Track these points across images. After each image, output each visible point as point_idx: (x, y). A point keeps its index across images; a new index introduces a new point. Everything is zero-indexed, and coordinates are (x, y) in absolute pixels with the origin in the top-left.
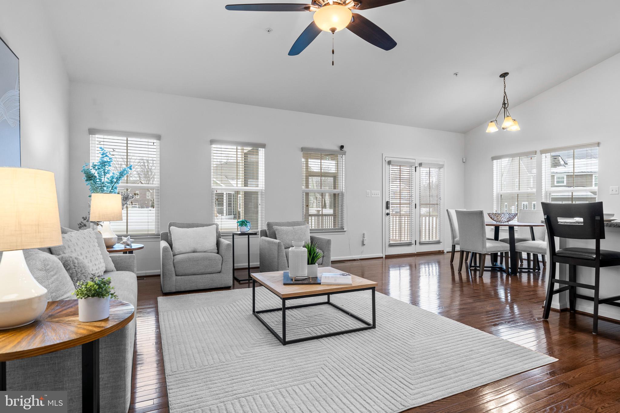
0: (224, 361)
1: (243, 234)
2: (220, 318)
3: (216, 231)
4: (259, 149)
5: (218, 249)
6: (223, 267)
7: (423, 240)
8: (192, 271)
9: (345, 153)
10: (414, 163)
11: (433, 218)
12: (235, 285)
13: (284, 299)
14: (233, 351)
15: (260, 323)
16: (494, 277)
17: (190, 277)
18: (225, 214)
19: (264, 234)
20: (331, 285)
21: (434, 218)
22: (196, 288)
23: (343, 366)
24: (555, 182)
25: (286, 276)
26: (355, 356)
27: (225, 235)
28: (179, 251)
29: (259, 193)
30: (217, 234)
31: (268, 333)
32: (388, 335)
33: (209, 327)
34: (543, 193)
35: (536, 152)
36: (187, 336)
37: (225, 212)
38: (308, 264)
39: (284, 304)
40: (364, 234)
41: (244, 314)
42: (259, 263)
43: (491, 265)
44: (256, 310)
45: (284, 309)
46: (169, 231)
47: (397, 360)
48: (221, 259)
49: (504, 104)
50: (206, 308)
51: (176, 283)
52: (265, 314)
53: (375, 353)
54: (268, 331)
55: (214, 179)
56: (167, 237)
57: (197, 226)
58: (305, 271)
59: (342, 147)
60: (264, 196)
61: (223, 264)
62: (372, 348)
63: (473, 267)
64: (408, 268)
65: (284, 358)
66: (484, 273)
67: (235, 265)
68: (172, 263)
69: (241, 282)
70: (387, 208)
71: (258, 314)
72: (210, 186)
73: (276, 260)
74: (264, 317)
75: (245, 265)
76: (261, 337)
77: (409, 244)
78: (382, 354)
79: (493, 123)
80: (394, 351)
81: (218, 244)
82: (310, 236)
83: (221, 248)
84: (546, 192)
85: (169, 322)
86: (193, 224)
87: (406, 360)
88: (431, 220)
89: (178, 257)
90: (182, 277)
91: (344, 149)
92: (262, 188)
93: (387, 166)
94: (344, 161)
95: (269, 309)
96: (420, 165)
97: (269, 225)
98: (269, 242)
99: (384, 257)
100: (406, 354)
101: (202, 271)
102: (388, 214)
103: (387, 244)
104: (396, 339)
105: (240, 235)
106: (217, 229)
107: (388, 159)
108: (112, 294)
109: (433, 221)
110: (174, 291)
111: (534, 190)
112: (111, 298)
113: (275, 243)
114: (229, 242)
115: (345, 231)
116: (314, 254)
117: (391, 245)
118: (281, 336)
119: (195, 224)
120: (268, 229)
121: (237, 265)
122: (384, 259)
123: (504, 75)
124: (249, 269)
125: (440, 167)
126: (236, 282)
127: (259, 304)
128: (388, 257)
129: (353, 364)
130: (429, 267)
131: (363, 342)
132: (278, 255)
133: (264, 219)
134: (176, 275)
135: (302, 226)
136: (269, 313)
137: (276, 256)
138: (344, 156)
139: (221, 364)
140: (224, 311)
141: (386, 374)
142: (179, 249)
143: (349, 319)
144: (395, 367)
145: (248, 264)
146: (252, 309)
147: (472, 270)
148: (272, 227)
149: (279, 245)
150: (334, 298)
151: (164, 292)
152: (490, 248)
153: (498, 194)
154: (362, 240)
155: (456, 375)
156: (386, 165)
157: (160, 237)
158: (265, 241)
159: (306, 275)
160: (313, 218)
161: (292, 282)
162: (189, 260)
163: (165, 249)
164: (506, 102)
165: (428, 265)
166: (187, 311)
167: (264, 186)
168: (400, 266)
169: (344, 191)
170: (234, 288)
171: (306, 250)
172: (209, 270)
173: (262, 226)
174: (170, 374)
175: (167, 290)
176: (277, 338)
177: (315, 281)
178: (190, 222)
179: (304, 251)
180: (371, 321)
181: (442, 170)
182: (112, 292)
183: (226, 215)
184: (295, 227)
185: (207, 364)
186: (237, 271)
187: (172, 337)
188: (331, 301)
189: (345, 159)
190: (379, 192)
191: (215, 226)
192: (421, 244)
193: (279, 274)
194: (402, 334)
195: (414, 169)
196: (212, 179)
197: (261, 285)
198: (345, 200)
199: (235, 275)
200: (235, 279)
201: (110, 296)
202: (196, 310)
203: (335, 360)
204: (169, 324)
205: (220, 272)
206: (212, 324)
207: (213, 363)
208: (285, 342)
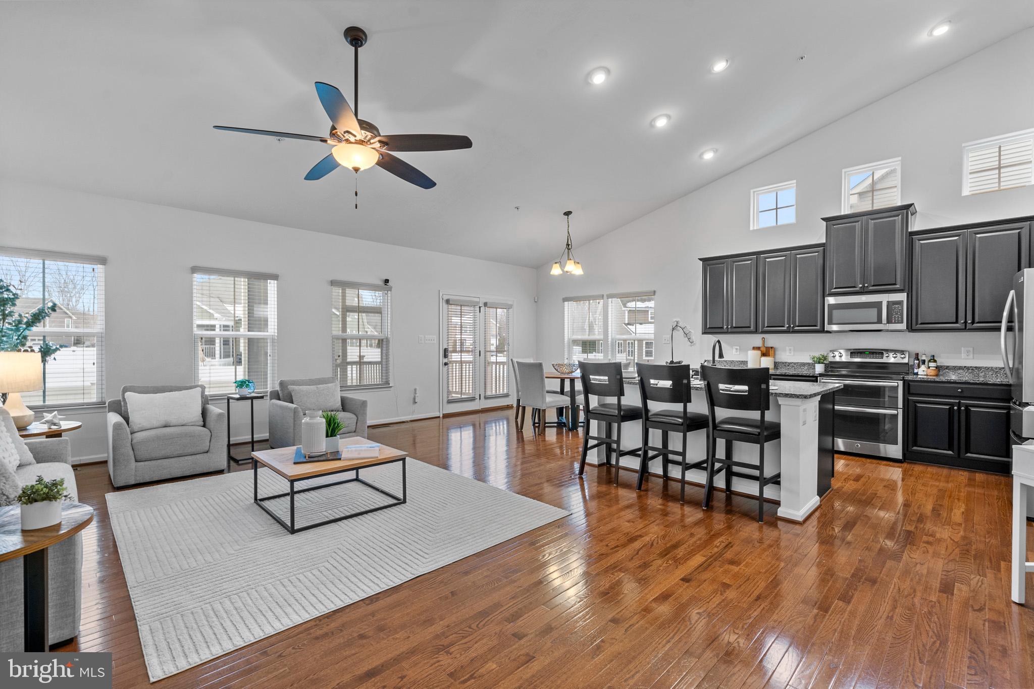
0: (212, 561)
1: (243, 398)
2: (207, 512)
3: (202, 396)
4: (269, 281)
5: (204, 421)
6: (211, 445)
7: (489, 393)
8: (163, 453)
9: (390, 289)
10: (478, 303)
11: (500, 365)
12: (231, 467)
13: (292, 482)
14: (224, 548)
15: (264, 512)
16: (559, 433)
17: (159, 461)
18: (217, 356)
19: (276, 395)
20: (353, 459)
21: (502, 366)
22: (169, 477)
23: (358, 547)
24: (650, 319)
25: (298, 452)
26: (375, 536)
27: (216, 398)
28: (141, 426)
29: (269, 341)
30: (203, 400)
31: (273, 522)
32: (417, 508)
33: (190, 525)
34: (610, 340)
35: (603, 296)
36: (158, 539)
37: (217, 352)
38: (327, 436)
39: (292, 487)
40: (415, 390)
41: (241, 503)
42: (268, 434)
43: (556, 420)
44: (259, 497)
45: (293, 493)
46: (124, 398)
47: (420, 533)
48: (210, 434)
49: (568, 245)
50: (185, 502)
51: (136, 471)
52: (272, 501)
53: (398, 529)
54: (273, 520)
55: (198, 303)
56: (119, 407)
57: (171, 389)
58: (323, 445)
59: (387, 281)
60: (276, 344)
61: (212, 440)
62: (396, 525)
63: (537, 423)
64: (471, 428)
65: (291, 548)
66: (547, 429)
67: (231, 439)
68: (129, 445)
69: (240, 462)
70: (445, 356)
71: (262, 502)
72: (192, 331)
73: (291, 430)
74: (269, 505)
75: (248, 438)
76: (263, 529)
77: (473, 399)
78: (406, 530)
79: (558, 265)
80: (419, 524)
81: (204, 413)
82: (341, 397)
83: (208, 419)
84: (612, 339)
85: (127, 525)
86: (163, 387)
87: (430, 532)
88: (498, 368)
89: (139, 436)
90: (146, 463)
91: (390, 283)
92: (273, 334)
93: (445, 306)
94: (389, 298)
95: (277, 494)
96: (485, 304)
97: (282, 384)
98: (281, 407)
99: (441, 416)
100: (431, 526)
101: (179, 452)
102: (446, 364)
103: (445, 400)
104: (425, 512)
105: (238, 399)
106: (203, 392)
107: (446, 298)
108: (66, 496)
109: (499, 369)
110: (133, 482)
111: (601, 337)
112: (65, 500)
113: (290, 409)
114: (221, 411)
115: (391, 387)
116: (334, 425)
117: (450, 402)
118: (289, 524)
119: (167, 387)
120: (282, 390)
121: (233, 440)
122: (441, 419)
123: (568, 214)
124: (253, 444)
125: (508, 307)
126: (232, 463)
127: (262, 488)
128: (446, 416)
129: (371, 544)
130: (496, 426)
131: (388, 520)
132: (294, 424)
133: (276, 375)
134: (136, 461)
135: (330, 385)
136: (277, 500)
137: (292, 425)
138: (389, 292)
139: (207, 565)
140: (212, 502)
141: (404, 548)
142: (140, 424)
143: (378, 496)
144: (416, 540)
145: (251, 437)
146: (253, 495)
147: (537, 427)
148: (287, 387)
149: (295, 411)
150: (364, 474)
151: (115, 486)
152: (550, 402)
153: (569, 339)
154: (413, 396)
155: (475, 539)
156: (444, 304)
157: (106, 407)
158: (277, 405)
159: (324, 450)
160: (354, 366)
161: (305, 460)
162: (158, 438)
163: (117, 427)
164: (570, 243)
165: (495, 423)
166: (155, 508)
167: (276, 331)
168: (460, 427)
169: (389, 336)
170: (229, 471)
171: (324, 420)
172: (190, 451)
173: (272, 385)
174: (136, 585)
175: (121, 483)
176: (284, 527)
177: (335, 456)
178: (160, 384)
179: (321, 423)
180: (401, 496)
181: (511, 310)
182: (65, 493)
183: (220, 358)
184: (318, 386)
185: (187, 567)
186: (235, 447)
187: (134, 543)
188: (360, 477)
189: (391, 297)
190: (435, 337)
191: (199, 389)
192: (486, 398)
193: (290, 451)
194: (433, 506)
195: (478, 309)
196: (195, 302)
197: (264, 465)
198: (391, 348)
199: (231, 453)
200: (230, 458)
201: (64, 498)
202: (170, 506)
203: (351, 542)
204: (128, 528)
205: (207, 452)
206: (195, 521)
207: (195, 565)
208: (293, 531)
